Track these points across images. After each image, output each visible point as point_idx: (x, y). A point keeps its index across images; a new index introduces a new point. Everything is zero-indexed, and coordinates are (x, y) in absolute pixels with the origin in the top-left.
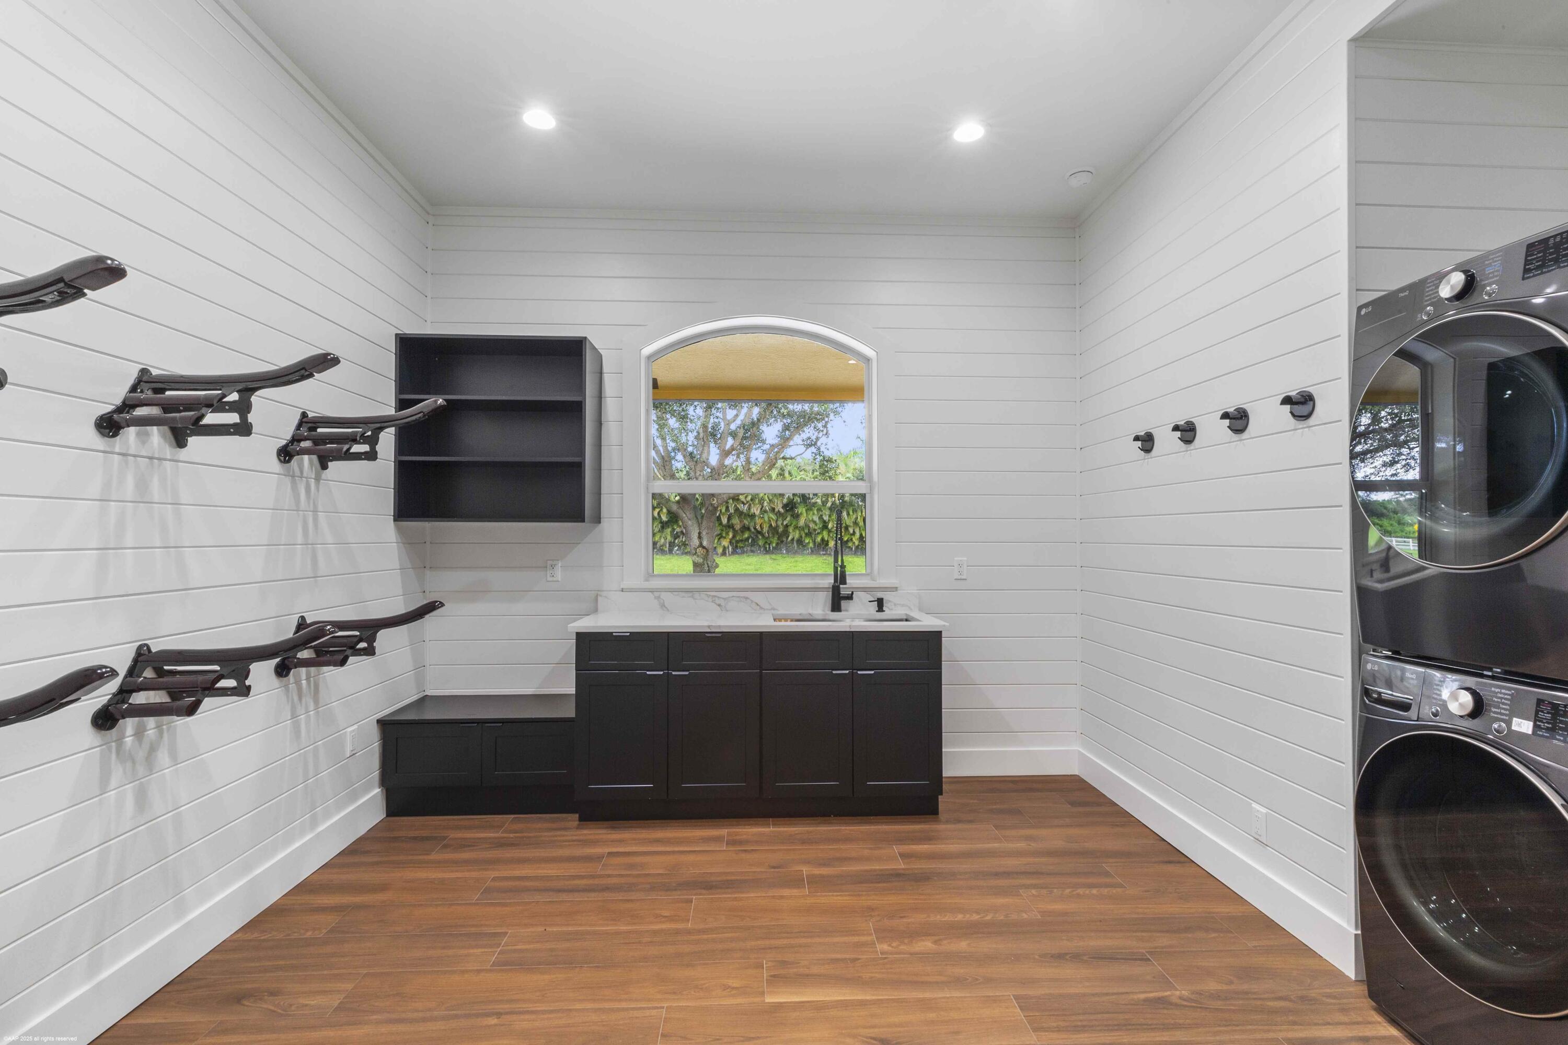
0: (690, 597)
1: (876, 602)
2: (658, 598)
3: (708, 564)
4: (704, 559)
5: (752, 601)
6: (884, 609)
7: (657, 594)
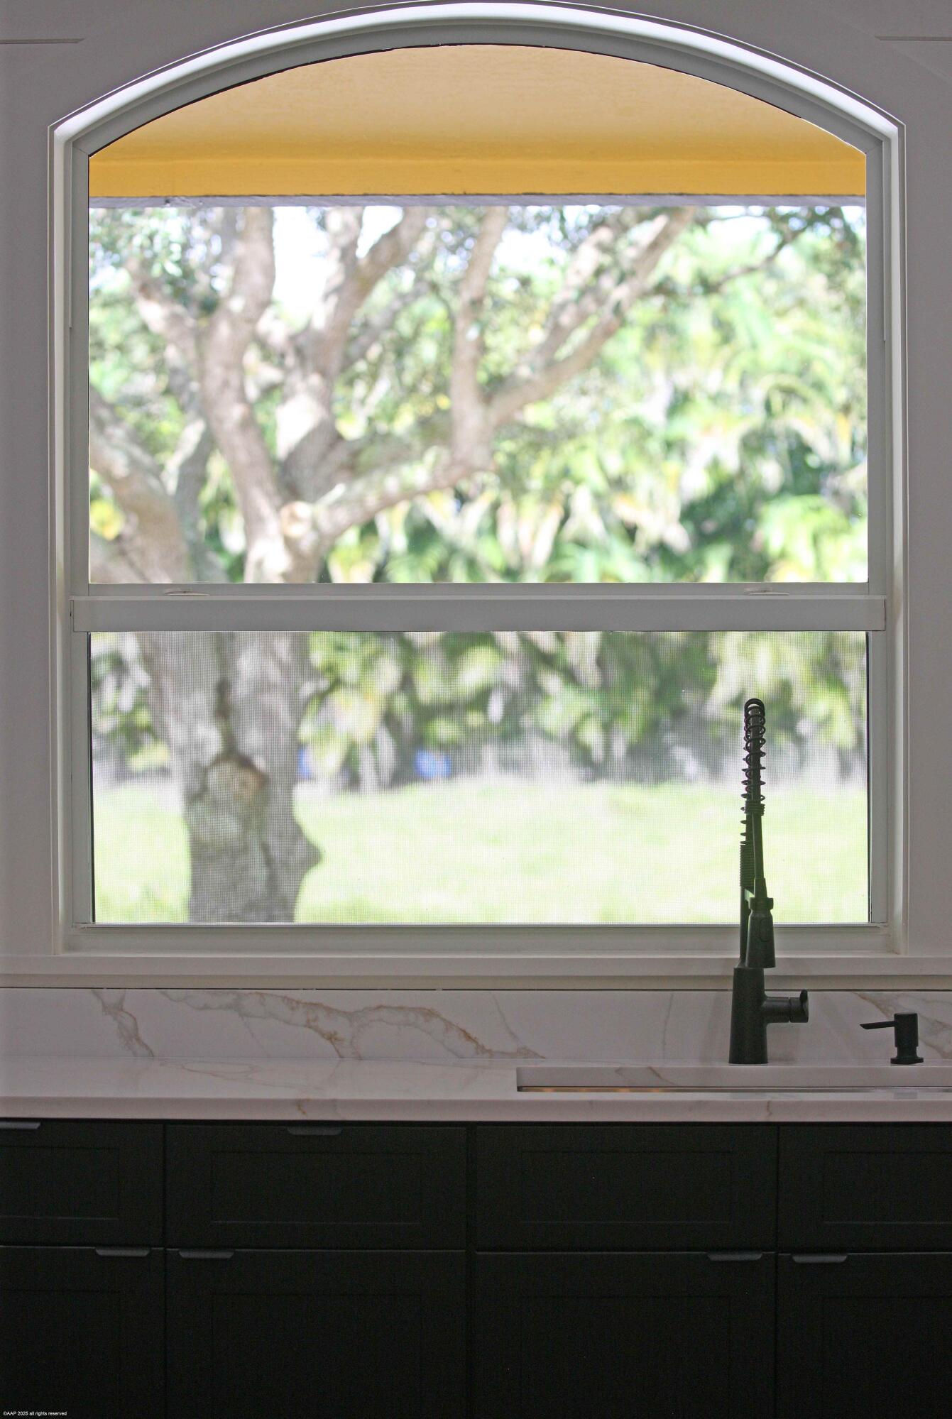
0: (229, 1007)
1: (892, 1030)
2: (116, 1009)
3: (265, 848)
4: (245, 823)
5: (448, 1025)
6: (920, 1051)
7: (111, 996)
